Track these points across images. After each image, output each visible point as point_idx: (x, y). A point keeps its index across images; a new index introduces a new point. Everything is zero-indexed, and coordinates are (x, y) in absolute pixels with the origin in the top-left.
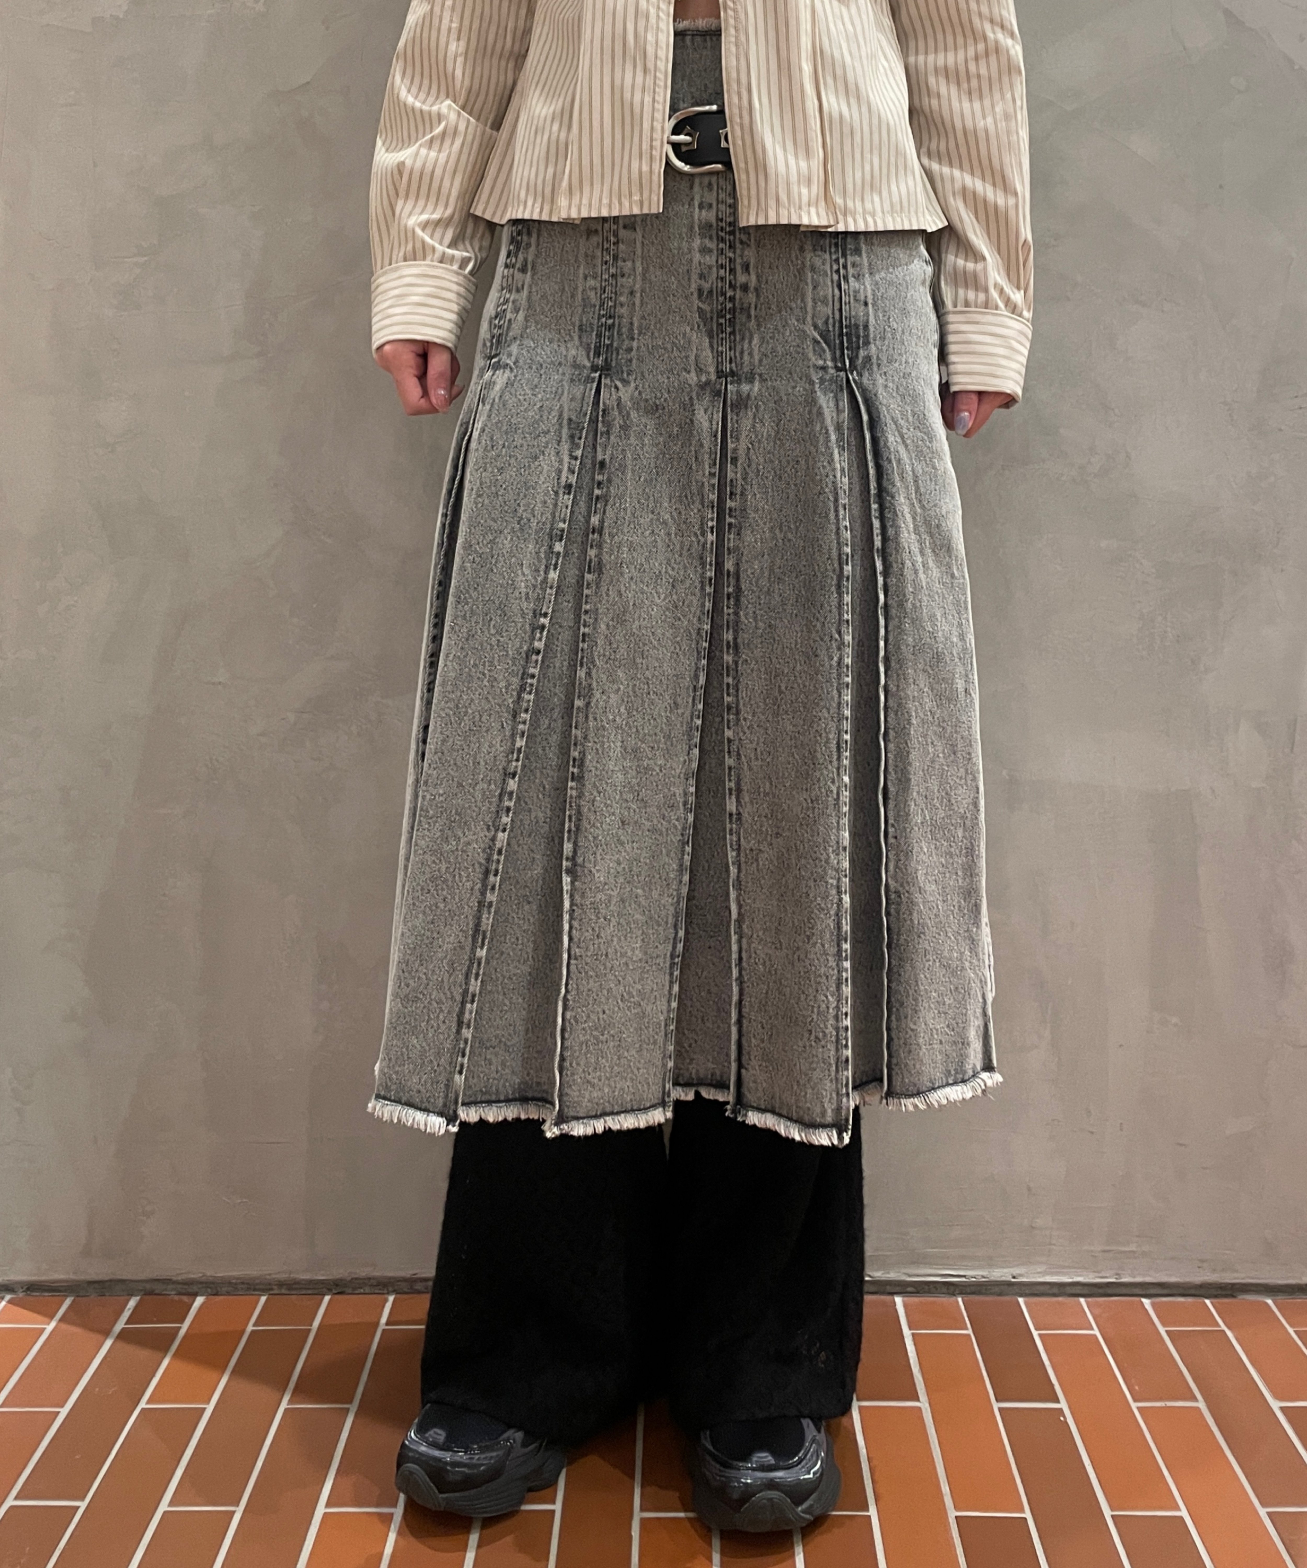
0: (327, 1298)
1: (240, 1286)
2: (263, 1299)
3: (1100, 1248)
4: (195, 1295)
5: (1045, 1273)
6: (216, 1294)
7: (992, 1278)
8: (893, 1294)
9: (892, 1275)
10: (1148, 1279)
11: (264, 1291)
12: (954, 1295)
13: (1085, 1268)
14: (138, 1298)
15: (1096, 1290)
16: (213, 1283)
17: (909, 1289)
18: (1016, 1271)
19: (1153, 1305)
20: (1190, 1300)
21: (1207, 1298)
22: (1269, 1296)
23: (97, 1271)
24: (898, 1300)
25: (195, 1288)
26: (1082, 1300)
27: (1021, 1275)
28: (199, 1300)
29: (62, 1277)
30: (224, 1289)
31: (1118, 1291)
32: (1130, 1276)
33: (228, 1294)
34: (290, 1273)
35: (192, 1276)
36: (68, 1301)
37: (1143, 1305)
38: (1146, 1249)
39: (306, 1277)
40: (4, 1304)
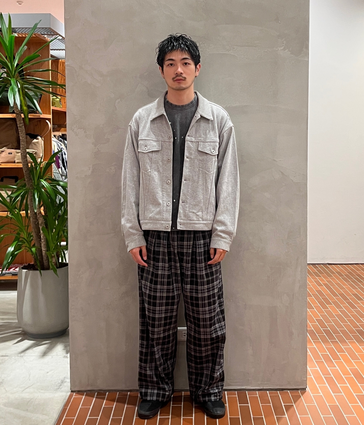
0: (129, 393)
1: (114, 391)
2: (118, 393)
3: (260, 383)
5: (250, 387)
7: (242, 388)
8: (225, 391)
10: (268, 388)
11: (118, 392)
12: (235, 391)
13: (257, 386)
14: (97, 393)
15: (260, 390)
17: (228, 390)
19: (269, 392)
20: (275, 391)
21: (278, 391)
22: (289, 390)
23: (89, 388)
24: (226, 392)
25: (106, 391)
26: (257, 392)
27: (247, 388)
28: (107, 393)
29: (84, 389)
30: (111, 391)
31: (263, 390)
32: (265, 387)
34: (122, 388)
35: (106, 389)
36: (85, 393)
37: (267, 392)
38: (268, 383)
39: (125, 389)
40: (74, 394)
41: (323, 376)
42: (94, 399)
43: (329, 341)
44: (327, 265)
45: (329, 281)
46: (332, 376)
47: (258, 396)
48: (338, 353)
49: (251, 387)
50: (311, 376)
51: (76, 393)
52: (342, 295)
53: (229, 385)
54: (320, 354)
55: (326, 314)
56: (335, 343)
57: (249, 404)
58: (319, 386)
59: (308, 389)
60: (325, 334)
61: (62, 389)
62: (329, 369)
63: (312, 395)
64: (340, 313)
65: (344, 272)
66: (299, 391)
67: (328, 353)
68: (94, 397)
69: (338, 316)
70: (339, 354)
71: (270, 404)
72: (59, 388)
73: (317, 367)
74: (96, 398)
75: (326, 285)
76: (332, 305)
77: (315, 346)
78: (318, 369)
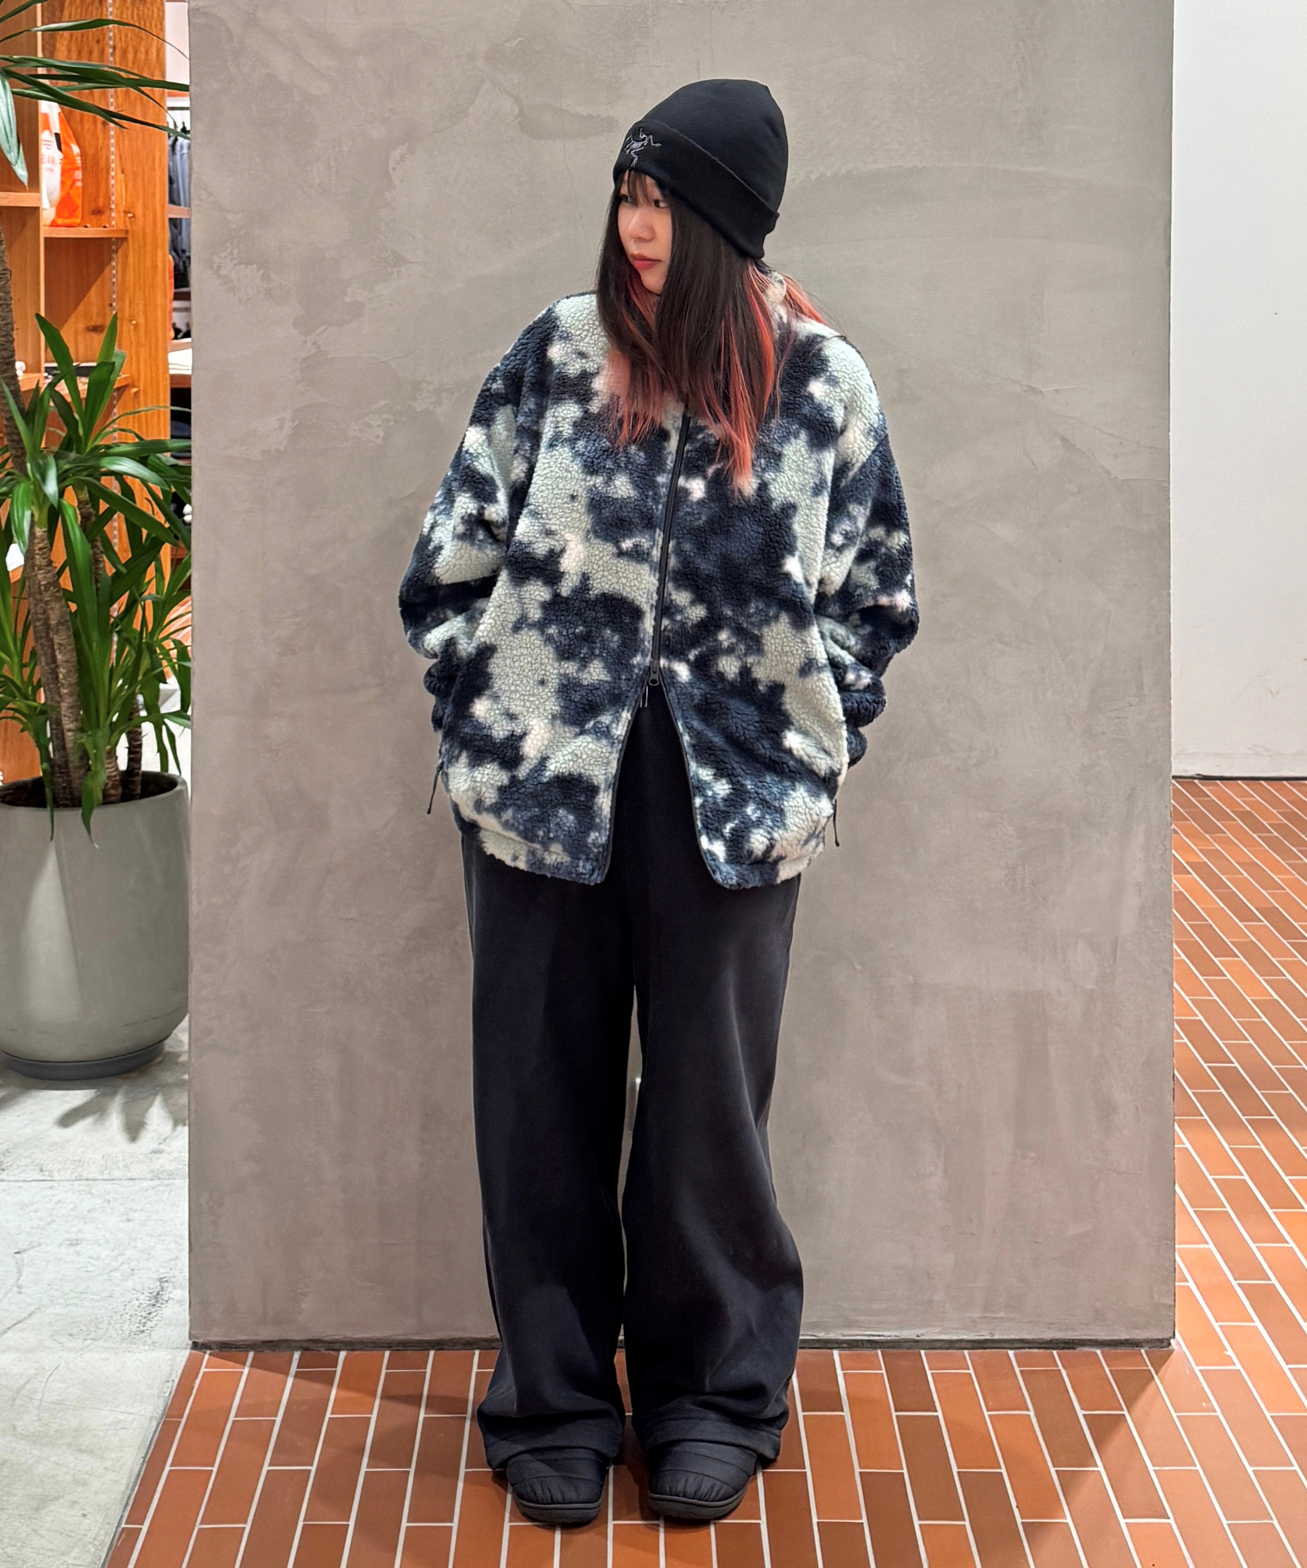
0: (432, 1353)
1: (370, 1345)
2: (387, 1353)
3: (978, 1315)
4: (339, 1350)
6: (353, 1350)
7: (902, 1337)
8: (830, 1349)
9: (832, 1336)
10: (1013, 1337)
11: (386, 1348)
12: (875, 1348)
13: (969, 1330)
14: (299, 1352)
15: (976, 1345)
16: (350, 1342)
17: (845, 1345)
18: (919, 1332)
19: (1016, 1355)
20: (1042, 1351)
21: (1054, 1349)
22: (1099, 1348)
23: (268, 1333)
24: (836, 1353)
25: (338, 1346)
26: (966, 1352)
27: (922, 1335)
28: (343, 1354)
29: (245, 1338)
30: (358, 1347)
31: (991, 1345)
32: (1000, 1335)
33: (361, 1349)
34: (406, 1335)
35: (337, 1337)
36: (251, 1355)
37: (1008, 1354)
38: (1011, 1315)
39: (418, 1338)
40: (207, 1357)
41: (1235, 1284)
42: (290, 1381)
43: (1243, 1118)
44: (1196, 781)
45: (1211, 854)
46: (1274, 1281)
47: (971, 1371)
48: (1287, 1175)
49: (941, 1333)
50: (1187, 1281)
51: (210, 1354)
52: (1270, 913)
53: (849, 1325)
54: (1210, 1178)
55: (1216, 997)
56: (1265, 1127)
57: (936, 1411)
58: (1221, 1327)
59: (1178, 1344)
60: (1222, 1090)
61: (155, 1337)
62: (1258, 1248)
63: (1197, 1369)
64: (1276, 997)
65: (1268, 816)
66: (1143, 1351)
67: (1246, 1177)
68: (287, 1374)
69: (1268, 1007)
70: (1290, 1180)
71: (1028, 1410)
72: (142, 1328)
73: (1207, 1243)
74: (297, 1375)
75: (1200, 868)
76: (1238, 957)
77: (1188, 1145)
78: (1209, 1250)
